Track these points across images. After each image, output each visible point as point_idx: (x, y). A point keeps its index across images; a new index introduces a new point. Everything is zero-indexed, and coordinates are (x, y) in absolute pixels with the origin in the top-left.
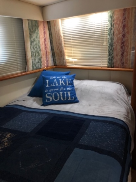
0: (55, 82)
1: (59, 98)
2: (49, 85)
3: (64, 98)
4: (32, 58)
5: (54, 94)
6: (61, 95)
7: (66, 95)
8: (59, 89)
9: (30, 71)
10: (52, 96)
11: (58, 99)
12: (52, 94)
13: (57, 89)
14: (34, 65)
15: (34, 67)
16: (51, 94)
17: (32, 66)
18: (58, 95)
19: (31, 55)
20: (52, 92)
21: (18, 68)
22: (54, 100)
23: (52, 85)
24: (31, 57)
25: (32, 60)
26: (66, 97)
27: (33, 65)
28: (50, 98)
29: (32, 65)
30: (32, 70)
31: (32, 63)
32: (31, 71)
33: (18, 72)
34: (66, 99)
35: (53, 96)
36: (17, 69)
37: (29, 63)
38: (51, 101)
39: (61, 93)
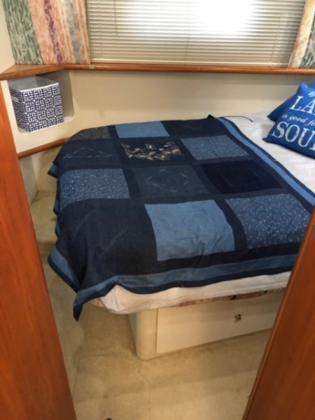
0: (310, 105)
1: (295, 137)
2: (296, 107)
3: (304, 143)
4: (311, 40)
5: (292, 126)
6: (303, 135)
7: (310, 138)
8: (307, 122)
9: (293, 69)
10: (285, 130)
11: (293, 140)
12: (289, 126)
13: (303, 121)
14: (309, 56)
15: (307, 61)
16: (287, 125)
17: (304, 58)
18: (298, 132)
19: (309, 34)
20: (292, 122)
21: (274, 56)
22: (286, 138)
23: (302, 109)
24: (308, 37)
25: (309, 44)
26: (308, 142)
27: (306, 58)
28: (282, 131)
29: (303, 55)
30: (300, 68)
31: (306, 52)
32: (296, 68)
33: (271, 64)
34: (306, 145)
35: (288, 131)
36: (272, 57)
37: (298, 51)
38: (280, 138)
39: (306, 130)
